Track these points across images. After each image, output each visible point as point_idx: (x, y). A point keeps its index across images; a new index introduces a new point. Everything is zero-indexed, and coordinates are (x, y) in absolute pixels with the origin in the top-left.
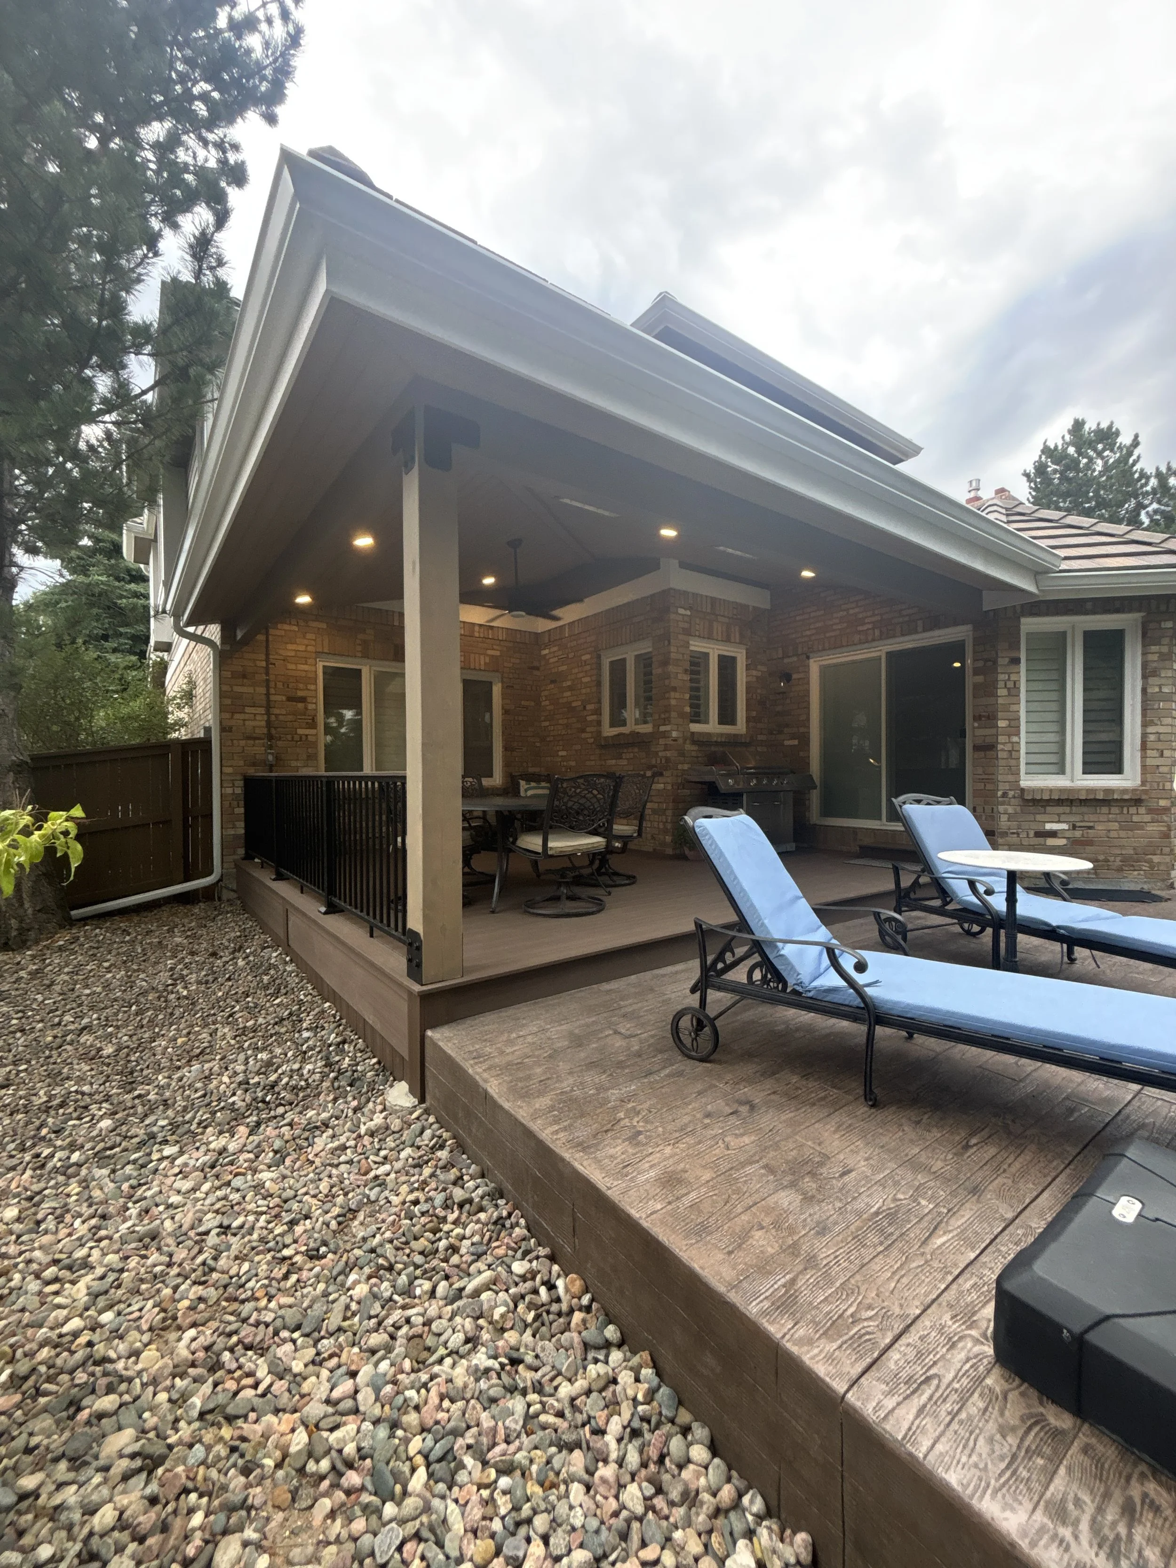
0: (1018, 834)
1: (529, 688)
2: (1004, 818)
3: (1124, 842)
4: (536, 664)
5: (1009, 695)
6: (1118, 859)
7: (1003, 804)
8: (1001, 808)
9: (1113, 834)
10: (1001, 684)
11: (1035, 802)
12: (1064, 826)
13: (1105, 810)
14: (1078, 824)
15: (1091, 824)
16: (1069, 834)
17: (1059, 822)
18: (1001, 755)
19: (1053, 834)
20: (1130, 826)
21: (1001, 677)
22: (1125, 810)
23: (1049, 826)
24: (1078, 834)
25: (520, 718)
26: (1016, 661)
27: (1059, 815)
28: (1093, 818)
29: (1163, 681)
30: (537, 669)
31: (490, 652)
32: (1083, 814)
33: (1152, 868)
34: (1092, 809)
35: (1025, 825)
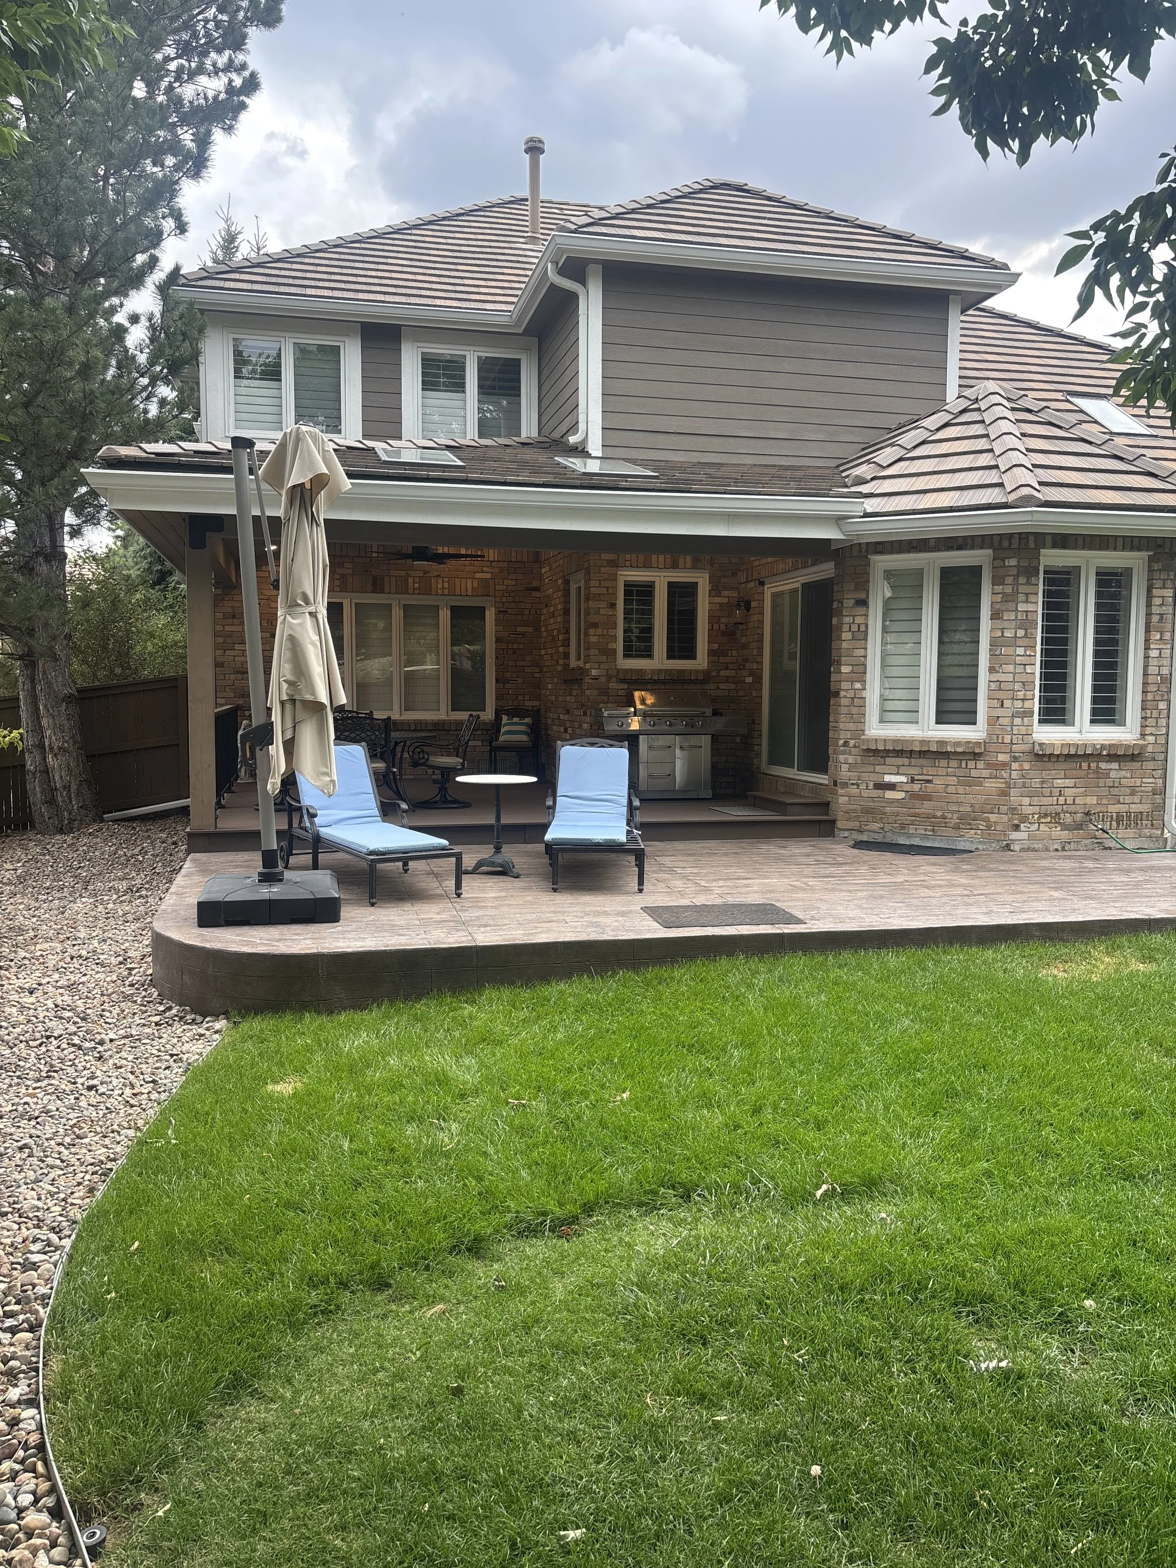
0: (858, 785)
1: (526, 612)
2: (845, 767)
3: (961, 798)
4: (535, 584)
5: (853, 639)
6: (955, 816)
7: (844, 753)
8: (842, 758)
9: (951, 789)
10: (845, 628)
11: (876, 752)
12: (903, 779)
13: (943, 763)
14: (916, 777)
15: (930, 778)
16: (907, 787)
17: (898, 774)
18: (844, 701)
19: (892, 787)
20: (970, 782)
21: (847, 620)
22: (964, 763)
23: (888, 778)
24: (916, 787)
25: (515, 646)
26: (863, 603)
27: (898, 766)
28: (932, 771)
29: (1006, 624)
30: (537, 589)
31: (478, 575)
32: (922, 767)
33: (989, 827)
34: (931, 762)
35: (865, 776)
